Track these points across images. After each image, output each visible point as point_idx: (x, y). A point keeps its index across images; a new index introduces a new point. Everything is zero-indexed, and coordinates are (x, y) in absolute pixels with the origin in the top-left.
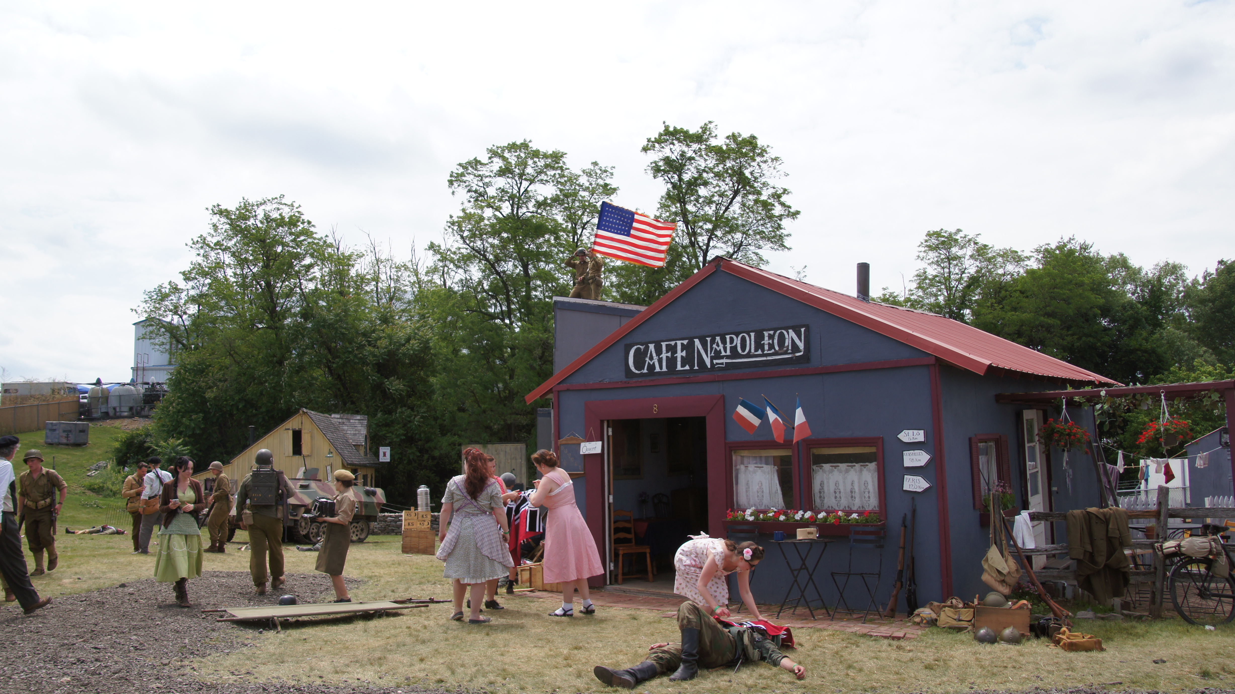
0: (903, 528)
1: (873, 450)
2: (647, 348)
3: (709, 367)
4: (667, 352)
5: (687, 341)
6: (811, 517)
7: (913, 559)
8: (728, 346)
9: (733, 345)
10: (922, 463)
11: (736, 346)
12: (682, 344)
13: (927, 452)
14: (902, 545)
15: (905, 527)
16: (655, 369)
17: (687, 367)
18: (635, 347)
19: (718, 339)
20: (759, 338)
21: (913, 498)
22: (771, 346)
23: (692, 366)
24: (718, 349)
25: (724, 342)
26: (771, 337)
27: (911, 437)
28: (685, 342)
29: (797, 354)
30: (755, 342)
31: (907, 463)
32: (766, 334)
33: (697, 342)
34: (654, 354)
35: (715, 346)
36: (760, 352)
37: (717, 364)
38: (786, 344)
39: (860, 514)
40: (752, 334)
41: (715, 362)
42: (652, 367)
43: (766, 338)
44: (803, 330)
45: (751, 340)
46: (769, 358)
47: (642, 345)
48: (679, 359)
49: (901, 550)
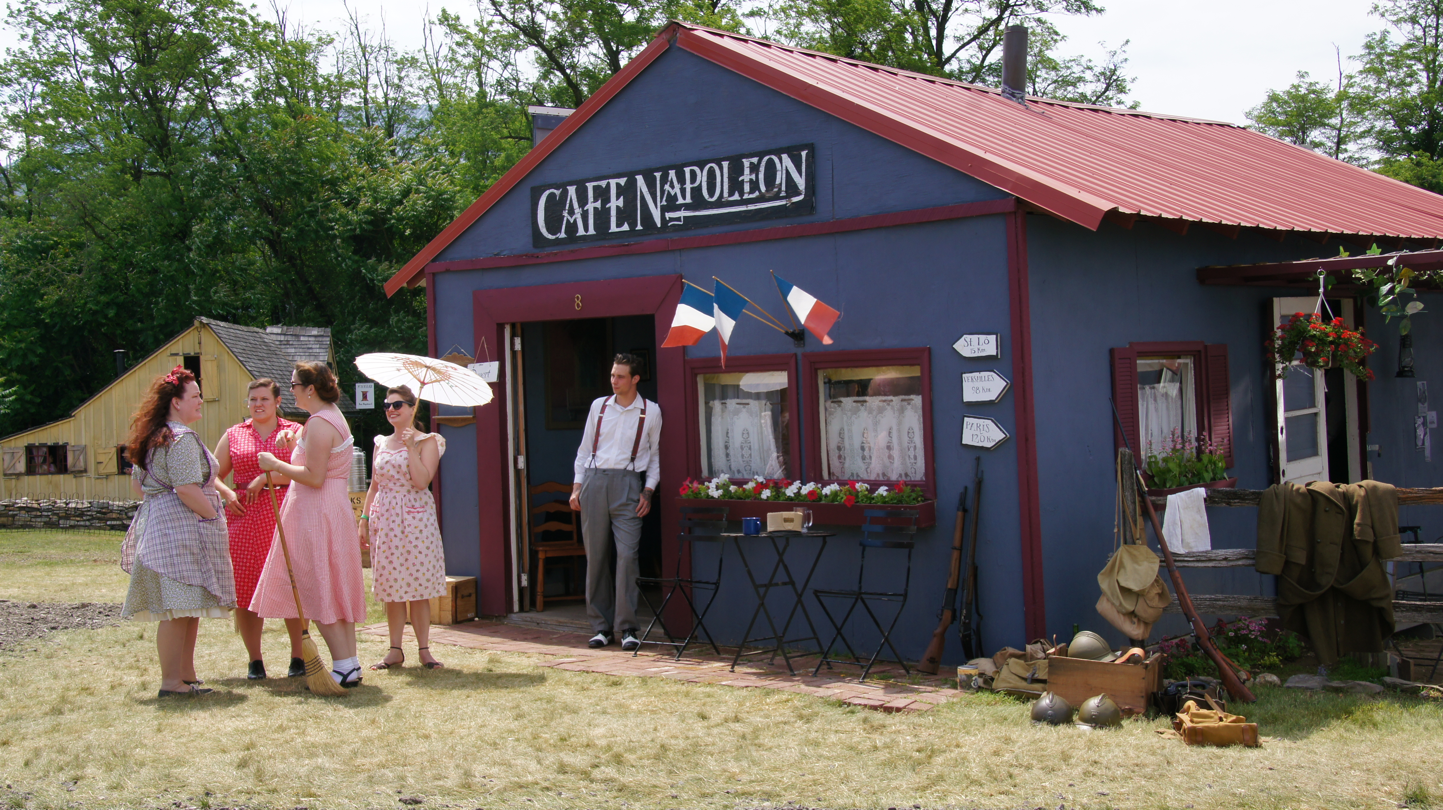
0: (960, 514)
1: (915, 372)
2: (565, 193)
3: (659, 225)
4: (595, 200)
5: (625, 179)
6: (811, 493)
7: (975, 569)
8: (688, 186)
9: (696, 185)
10: (992, 395)
11: (700, 187)
12: (618, 185)
13: (1002, 374)
14: (957, 543)
15: (965, 511)
16: (577, 231)
17: (626, 227)
18: (547, 192)
19: (672, 174)
20: (736, 170)
21: (978, 459)
22: (754, 186)
23: (633, 224)
24: (673, 194)
25: (682, 180)
26: (754, 168)
27: (976, 347)
28: (622, 181)
29: (795, 199)
30: (729, 178)
31: (970, 395)
32: (746, 163)
33: (640, 179)
34: (576, 205)
35: (667, 187)
36: (736, 197)
37: (672, 220)
38: (778, 182)
39: (891, 485)
40: (725, 164)
41: (668, 215)
42: (572, 228)
43: (747, 171)
44: (804, 154)
45: (723, 173)
46: (751, 207)
47: (557, 189)
48: (613, 213)
49: (956, 554)
